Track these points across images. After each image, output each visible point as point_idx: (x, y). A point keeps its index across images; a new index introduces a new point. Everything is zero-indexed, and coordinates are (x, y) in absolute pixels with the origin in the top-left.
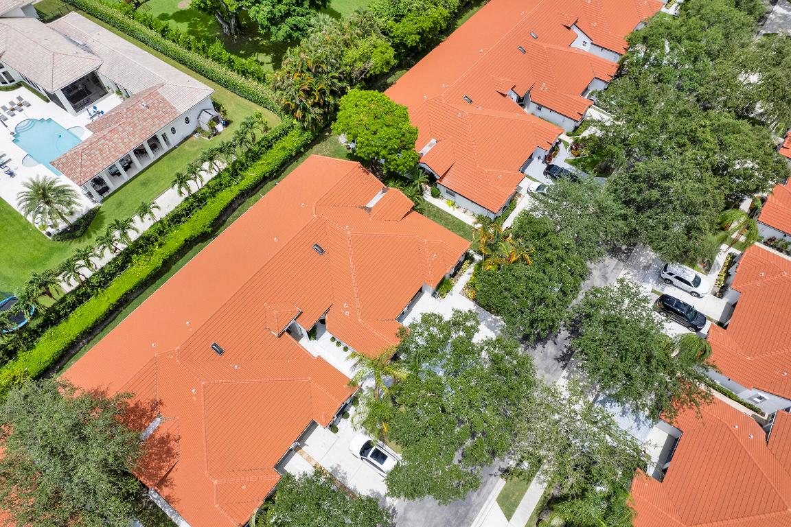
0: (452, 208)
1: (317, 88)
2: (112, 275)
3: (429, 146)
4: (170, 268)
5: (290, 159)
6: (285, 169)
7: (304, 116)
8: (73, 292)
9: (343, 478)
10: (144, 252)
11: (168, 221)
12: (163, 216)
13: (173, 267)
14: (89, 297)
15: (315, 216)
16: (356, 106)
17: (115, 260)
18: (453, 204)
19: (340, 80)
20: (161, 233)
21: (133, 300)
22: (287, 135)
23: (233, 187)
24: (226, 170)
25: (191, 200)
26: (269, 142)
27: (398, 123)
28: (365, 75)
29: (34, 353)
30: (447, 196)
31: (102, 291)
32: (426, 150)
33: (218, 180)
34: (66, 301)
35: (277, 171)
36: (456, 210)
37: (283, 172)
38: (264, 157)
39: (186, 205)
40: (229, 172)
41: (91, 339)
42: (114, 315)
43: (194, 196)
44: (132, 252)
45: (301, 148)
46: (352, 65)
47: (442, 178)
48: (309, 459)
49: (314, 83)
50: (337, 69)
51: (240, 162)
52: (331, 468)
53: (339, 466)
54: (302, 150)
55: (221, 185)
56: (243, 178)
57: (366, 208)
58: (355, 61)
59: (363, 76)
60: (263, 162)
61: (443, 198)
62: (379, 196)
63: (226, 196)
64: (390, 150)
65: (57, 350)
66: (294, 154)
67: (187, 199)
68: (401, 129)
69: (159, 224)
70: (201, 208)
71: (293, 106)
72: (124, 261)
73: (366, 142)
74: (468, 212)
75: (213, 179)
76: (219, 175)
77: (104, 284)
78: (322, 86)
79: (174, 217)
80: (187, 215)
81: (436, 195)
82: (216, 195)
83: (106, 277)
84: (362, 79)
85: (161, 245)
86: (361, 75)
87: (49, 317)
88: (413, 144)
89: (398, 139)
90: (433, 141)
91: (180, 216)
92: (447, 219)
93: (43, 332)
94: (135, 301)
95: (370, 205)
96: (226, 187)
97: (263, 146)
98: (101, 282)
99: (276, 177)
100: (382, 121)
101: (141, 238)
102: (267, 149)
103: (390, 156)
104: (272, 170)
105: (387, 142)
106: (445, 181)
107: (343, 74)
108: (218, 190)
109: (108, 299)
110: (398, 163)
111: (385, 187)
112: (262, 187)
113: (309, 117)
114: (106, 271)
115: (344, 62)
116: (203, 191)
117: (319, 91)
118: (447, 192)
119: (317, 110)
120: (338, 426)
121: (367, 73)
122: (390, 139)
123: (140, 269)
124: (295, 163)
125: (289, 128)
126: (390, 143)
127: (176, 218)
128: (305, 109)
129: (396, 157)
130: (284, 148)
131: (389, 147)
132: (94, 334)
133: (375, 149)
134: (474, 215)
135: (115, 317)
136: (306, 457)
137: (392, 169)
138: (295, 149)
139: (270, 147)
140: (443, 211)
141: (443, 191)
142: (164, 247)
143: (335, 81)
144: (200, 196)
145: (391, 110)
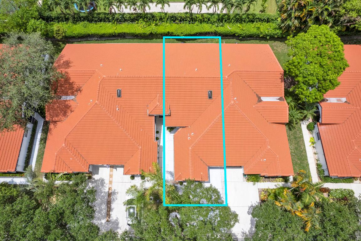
0: (310, 143)
1: (309, 8)
2: (125, 20)
3: (338, 100)
4: (152, 39)
5: (256, 37)
6: (250, 40)
7: (286, 19)
8: (105, 14)
9: (114, 199)
10: (146, 22)
11: (169, 16)
12: (169, 12)
13: (154, 40)
14: (109, 21)
15: (226, 77)
16: (315, 37)
17: (132, 14)
18: (313, 143)
19: (330, 15)
20: (161, 19)
21: (127, 39)
22: (268, 22)
23: (214, 26)
24: (218, 15)
25: (188, 15)
26: (253, 18)
27: (329, 70)
28: (350, 25)
29: (75, 26)
30: (315, 135)
31: (117, 24)
32: (333, 100)
33: (209, 16)
34: (100, 15)
35: (243, 37)
36: (311, 148)
37: (247, 40)
38: (244, 24)
39: (184, 16)
40: (219, 16)
41: (99, 40)
42: (115, 38)
43: (191, 14)
44: (141, 17)
45: (268, 36)
46: (348, 11)
47: (321, 124)
48: (111, 176)
49: (310, 4)
50: (336, 6)
51: (229, 16)
52: (114, 190)
53: (118, 193)
54: (268, 38)
55: (209, 20)
56: (222, 26)
57: (259, 98)
58: (353, 10)
59: (349, 24)
60: (240, 26)
61: (312, 134)
62: (274, 99)
63: (207, 27)
64: (306, 81)
65: (81, 32)
66: (261, 36)
67: (187, 13)
68: (328, 75)
69: (164, 14)
70: (189, 23)
71: (285, 8)
72: (135, 18)
73: (296, 64)
74: (316, 155)
75: (208, 14)
76: (212, 15)
77: (120, 21)
78: (314, 10)
79: (173, 17)
80: (180, 21)
81: (310, 128)
82: (203, 23)
83: (123, 19)
84: (346, 25)
85: (156, 25)
86: (347, 22)
87: (88, 17)
88: (326, 91)
89: (318, 79)
90: (344, 99)
91: (176, 19)
92: (300, 146)
93: (83, 21)
94: (127, 40)
95: (264, 99)
96: (211, 23)
97: (248, 18)
98: (118, 19)
99: (241, 40)
100: (321, 60)
101: (151, 14)
102: (249, 21)
103: (302, 84)
104: (241, 35)
105: (308, 75)
106: (322, 128)
107: (336, 13)
108: (206, 22)
109: (116, 29)
110: (304, 92)
111: (283, 97)
112: (229, 39)
113: (288, 22)
114: (125, 16)
115: (345, 5)
116: (198, 16)
117: (308, 11)
118: (317, 133)
119: (296, 22)
120: (135, 178)
121: (353, 24)
122: (312, 75)
123: (139, 28)
124: (258, 41)
125: (272, 20)
126: (310, 77)
127: (173, 18)
128: (290, 15)
129: (305, 89)
130: (259, 28)
131: (307, 79)
132: (102, 39)
133: (298, 72)
134: (318, 160)
135: (114, 40)
136: (111, 174)
137: (297, 92)
138: (264, 34)
139: (253, 22)
140: (303, 141)
141: (316, 130)
142: (157, 27)
143: (326, 13)
144: (194, 16)
145: (335, 58)
